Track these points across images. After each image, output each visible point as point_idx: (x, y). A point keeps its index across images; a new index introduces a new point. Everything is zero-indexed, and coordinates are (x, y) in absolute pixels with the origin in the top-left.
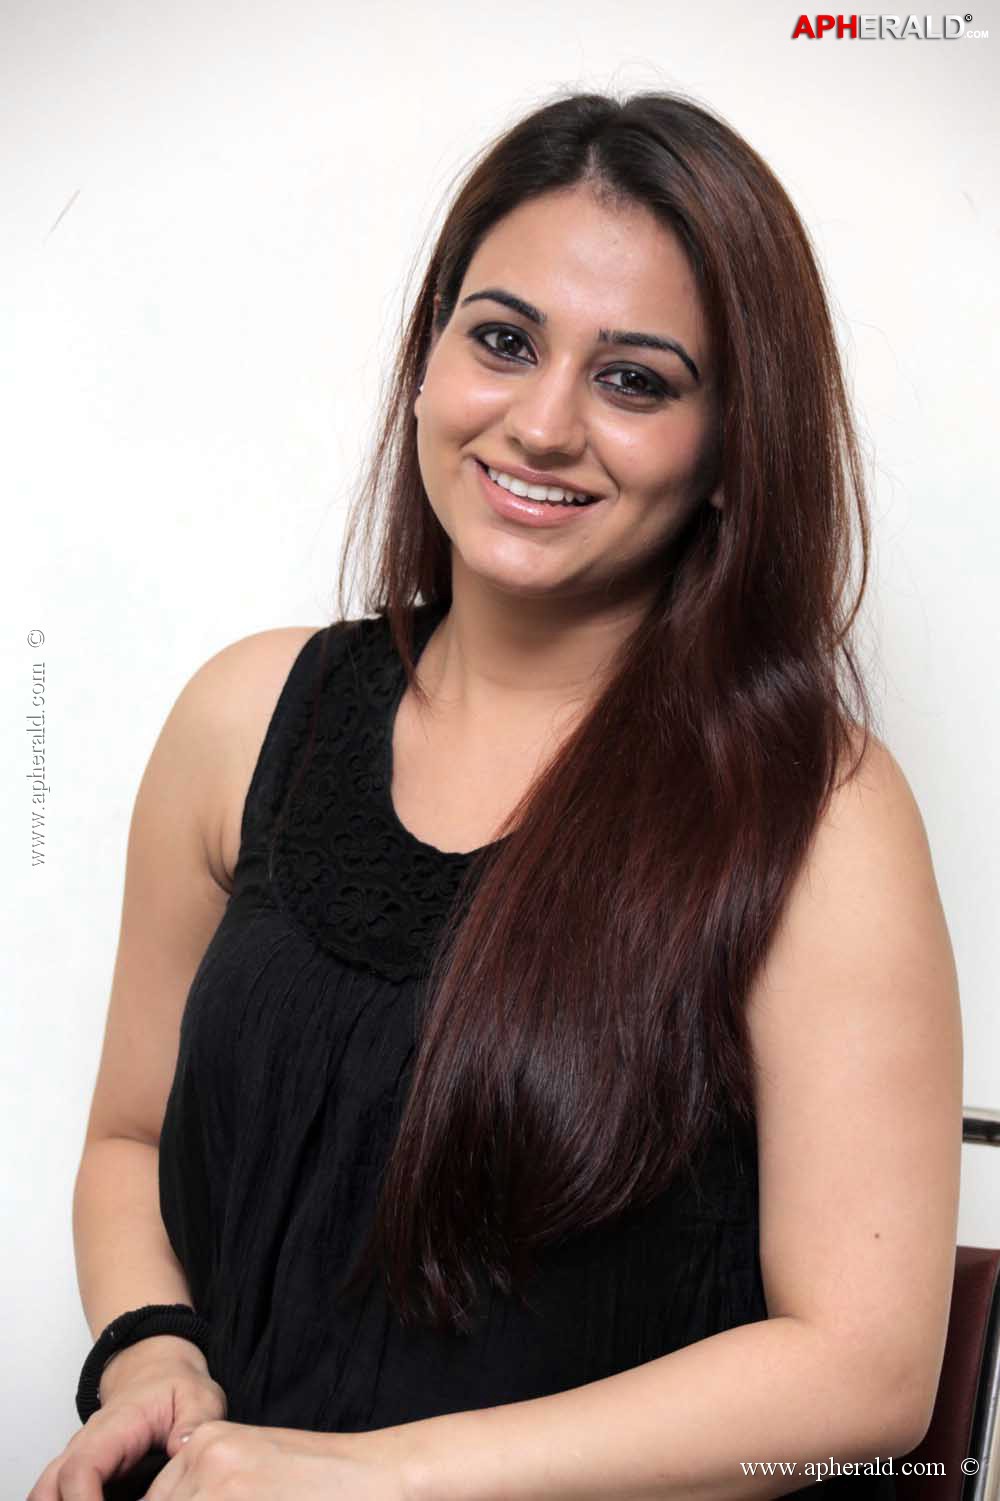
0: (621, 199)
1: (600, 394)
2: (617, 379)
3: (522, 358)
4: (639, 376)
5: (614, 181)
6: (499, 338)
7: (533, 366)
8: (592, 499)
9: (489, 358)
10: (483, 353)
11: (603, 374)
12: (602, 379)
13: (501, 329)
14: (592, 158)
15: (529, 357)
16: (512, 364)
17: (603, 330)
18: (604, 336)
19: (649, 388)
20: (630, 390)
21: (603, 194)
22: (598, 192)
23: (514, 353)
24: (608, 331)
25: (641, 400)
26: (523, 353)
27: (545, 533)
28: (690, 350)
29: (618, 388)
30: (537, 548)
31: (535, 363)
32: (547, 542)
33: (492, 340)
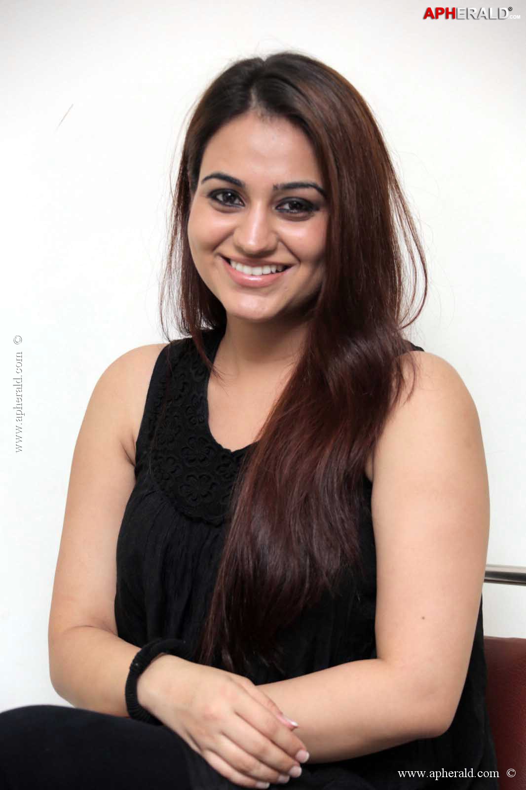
0: (271, 117)
1: (279, 216)
2: (287, 207)
3: (237, 204)
4: (298, 203)
5: (267, 108)
6: (223, 196)
7: (243, 208)
8: (286, 267)
9: (221, 207)
10: (217, 204)
11: (279, 205)
12: (279, 208)
13: (223, 191)
14: (254, 96)
15: (240, 203)
16: (232, 208)
17: (275, 184)
18: (276, 187)
19: (304, 207)
20: (295, 211)
21: (262, 115)
22: (259, 114)
23: (232, 202)
24: (277, 185)
25: (301, 215)
26: (237, 201)
27: (265, 290)
28: (320, 185)
29: (288, 211)
30: (262, 299)
31: (244, 205)
32: (266, 294)
33: (220, 197)
